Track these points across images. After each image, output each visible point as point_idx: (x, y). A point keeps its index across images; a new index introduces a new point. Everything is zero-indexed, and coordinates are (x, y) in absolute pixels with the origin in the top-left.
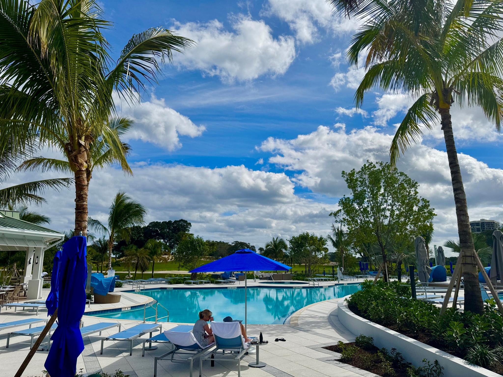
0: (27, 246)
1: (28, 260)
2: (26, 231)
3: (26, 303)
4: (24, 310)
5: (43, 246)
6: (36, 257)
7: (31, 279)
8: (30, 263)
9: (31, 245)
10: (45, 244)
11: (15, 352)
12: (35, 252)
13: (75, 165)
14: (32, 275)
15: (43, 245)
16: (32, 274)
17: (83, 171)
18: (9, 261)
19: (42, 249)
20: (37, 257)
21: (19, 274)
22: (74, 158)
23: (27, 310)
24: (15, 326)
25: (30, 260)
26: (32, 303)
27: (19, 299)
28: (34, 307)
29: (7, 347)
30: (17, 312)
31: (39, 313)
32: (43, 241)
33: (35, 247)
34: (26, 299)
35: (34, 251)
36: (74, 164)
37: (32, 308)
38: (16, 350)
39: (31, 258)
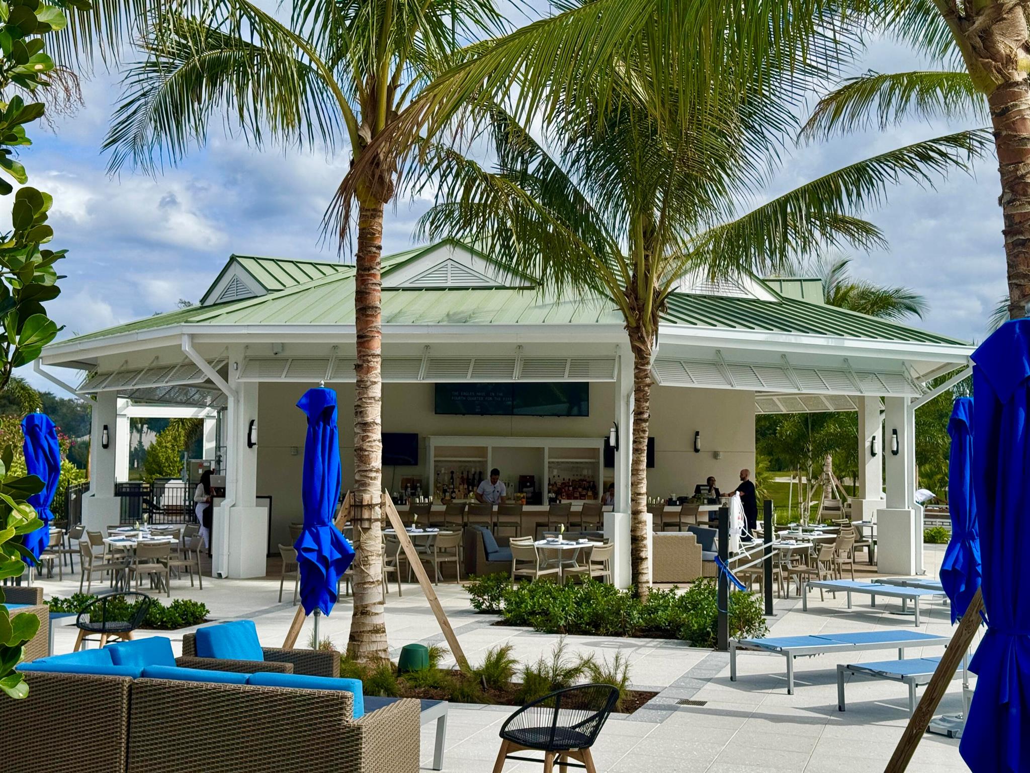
0: (859, 394)
1: (868, 444)
2: (850, 342)
3: (877, 581)
4: (873, 605)
5: (908, 394)
6: (889, 431)
7: (883, 506)
8: (873, 454)
9: (871, 391)
10: (914, 384)
11: (867, 727)
12: (884, 415)
13: (987, 67)
14: (884, 495)
15: (907, 388)
16: (884, 490)
17: (1017, 84)
18: (811, 448)
19: (907, 402)
20: (895, 432)
21: (844, 492)
22: (979, 43)
23: (886, 607)
24: (854, 649)
25: (872, 443)
26: (896, 584)
27: (856, 571)
28: (904, 597)
29: (841, 708)
30: (854, 609)
31: (922, 619)
32: (906, 374)
33: (883, 398)
34: (876, 572)
35: (882, 412)
36: (984, 64)
37: (898, 601)
38: (868, 723)
39: (874, 438)
